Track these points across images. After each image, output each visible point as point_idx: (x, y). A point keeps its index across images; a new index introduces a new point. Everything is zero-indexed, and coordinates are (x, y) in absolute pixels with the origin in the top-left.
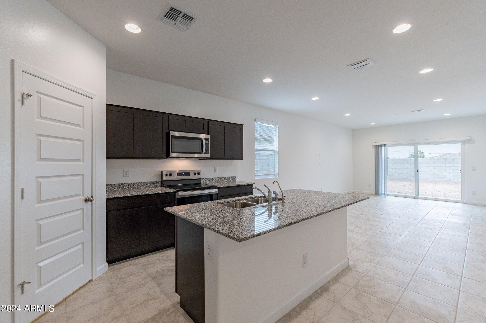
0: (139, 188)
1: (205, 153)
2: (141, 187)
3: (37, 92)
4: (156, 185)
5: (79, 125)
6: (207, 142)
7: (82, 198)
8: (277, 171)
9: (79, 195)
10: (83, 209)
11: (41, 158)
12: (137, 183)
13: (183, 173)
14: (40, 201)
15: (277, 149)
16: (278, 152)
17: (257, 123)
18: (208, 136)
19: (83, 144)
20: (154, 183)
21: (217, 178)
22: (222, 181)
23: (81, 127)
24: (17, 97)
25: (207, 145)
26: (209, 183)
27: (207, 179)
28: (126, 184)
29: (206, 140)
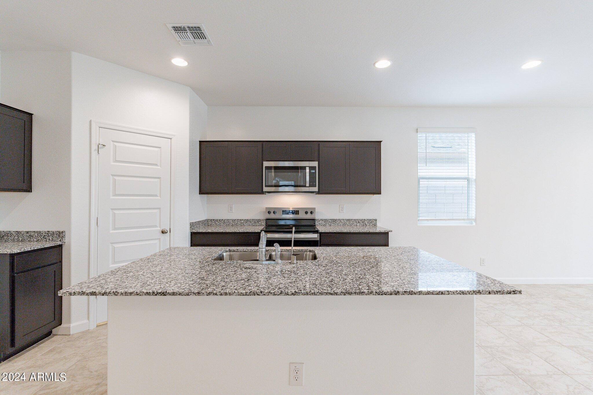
0: (242, 225)
1: (310, 186)
2: (245, 224)
3: (113, 141)
4: (260, 223)
5: (156, 165)
6: (313, 171)
7: (159, 229)
8: (473, 214)
9: (156, 226)
10: (159, 239)
11: (116, 193)
12: (241, 220)
13: (290, 211)
14: (115, 229)
15: (473, 175)
16: (475, 180)
17: (421, 136)
18: (315, 164)
19: (160, 181)
20: (259, 221)
21: (343, 220)
22: (352, 224)
23: (158, 166)
24: (94, 147)
25: (314, 175)
26: (330, 225)
27: (327, 220)
28: (230, 220)
29: (311, 168)
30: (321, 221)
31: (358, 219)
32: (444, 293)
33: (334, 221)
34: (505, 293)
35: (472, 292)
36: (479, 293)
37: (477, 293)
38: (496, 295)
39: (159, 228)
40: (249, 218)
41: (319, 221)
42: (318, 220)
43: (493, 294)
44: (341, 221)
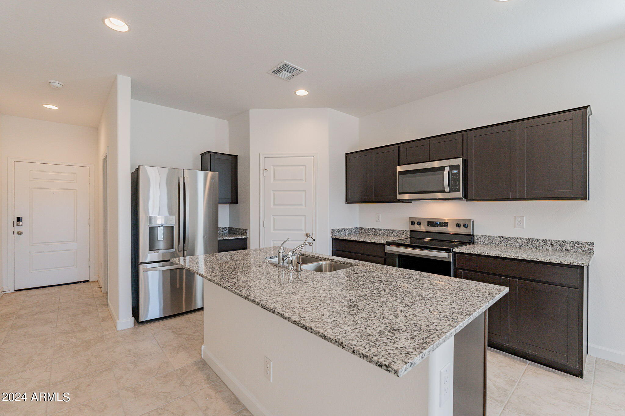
0: (388, 235)
2: (391, 235)
3: (273, 166)
9: (302, 230)
13: (437, 223)
14: (274, 230)
18: (459, 162)
22: (538, 247)
23: (303, 181)
24: (262, 172)
25: (456, 177)
26: (498, 245)
27: (493, 237)
28: (377, 229)
29: (452, 167)
30: (482, 239)
31: (549, 240)
32: (307, 328)
33: (504, 239)
34: (374, 363)
35: (334, 341)
36: (342, 347)
37: (339, 345)
38: (362, 359)
39: (305, 232)
40: (395, 229)
41: (480, 238)
42: (478, 237)
43: (358, 356)
44: (516, 241)
